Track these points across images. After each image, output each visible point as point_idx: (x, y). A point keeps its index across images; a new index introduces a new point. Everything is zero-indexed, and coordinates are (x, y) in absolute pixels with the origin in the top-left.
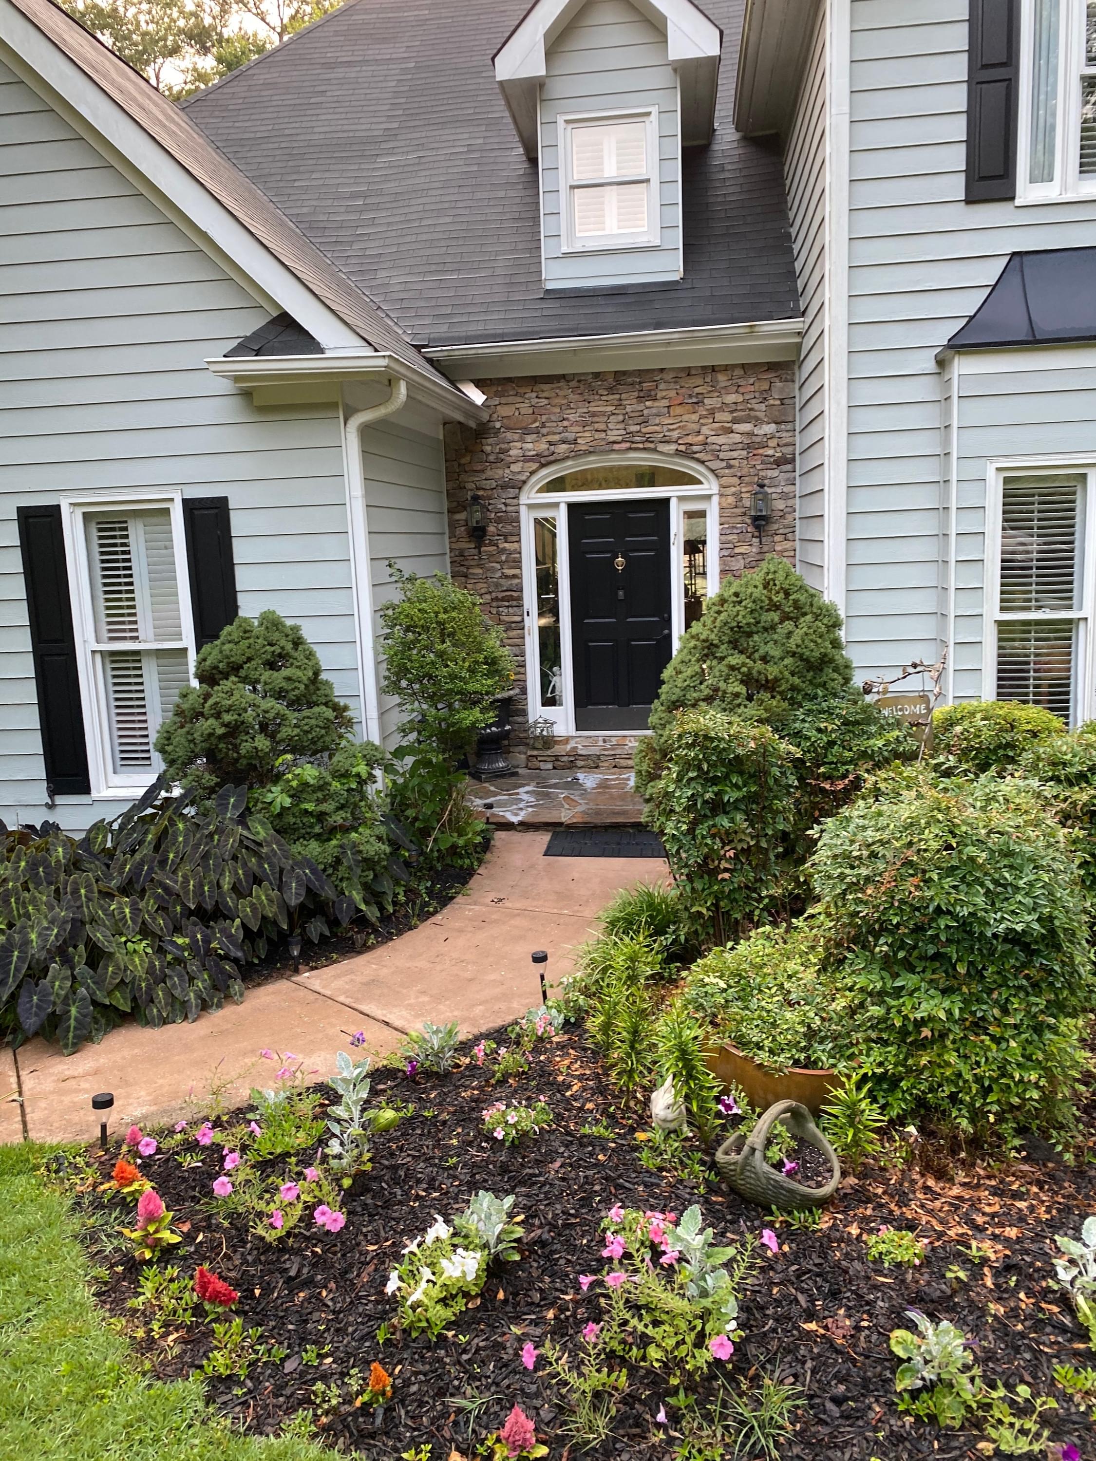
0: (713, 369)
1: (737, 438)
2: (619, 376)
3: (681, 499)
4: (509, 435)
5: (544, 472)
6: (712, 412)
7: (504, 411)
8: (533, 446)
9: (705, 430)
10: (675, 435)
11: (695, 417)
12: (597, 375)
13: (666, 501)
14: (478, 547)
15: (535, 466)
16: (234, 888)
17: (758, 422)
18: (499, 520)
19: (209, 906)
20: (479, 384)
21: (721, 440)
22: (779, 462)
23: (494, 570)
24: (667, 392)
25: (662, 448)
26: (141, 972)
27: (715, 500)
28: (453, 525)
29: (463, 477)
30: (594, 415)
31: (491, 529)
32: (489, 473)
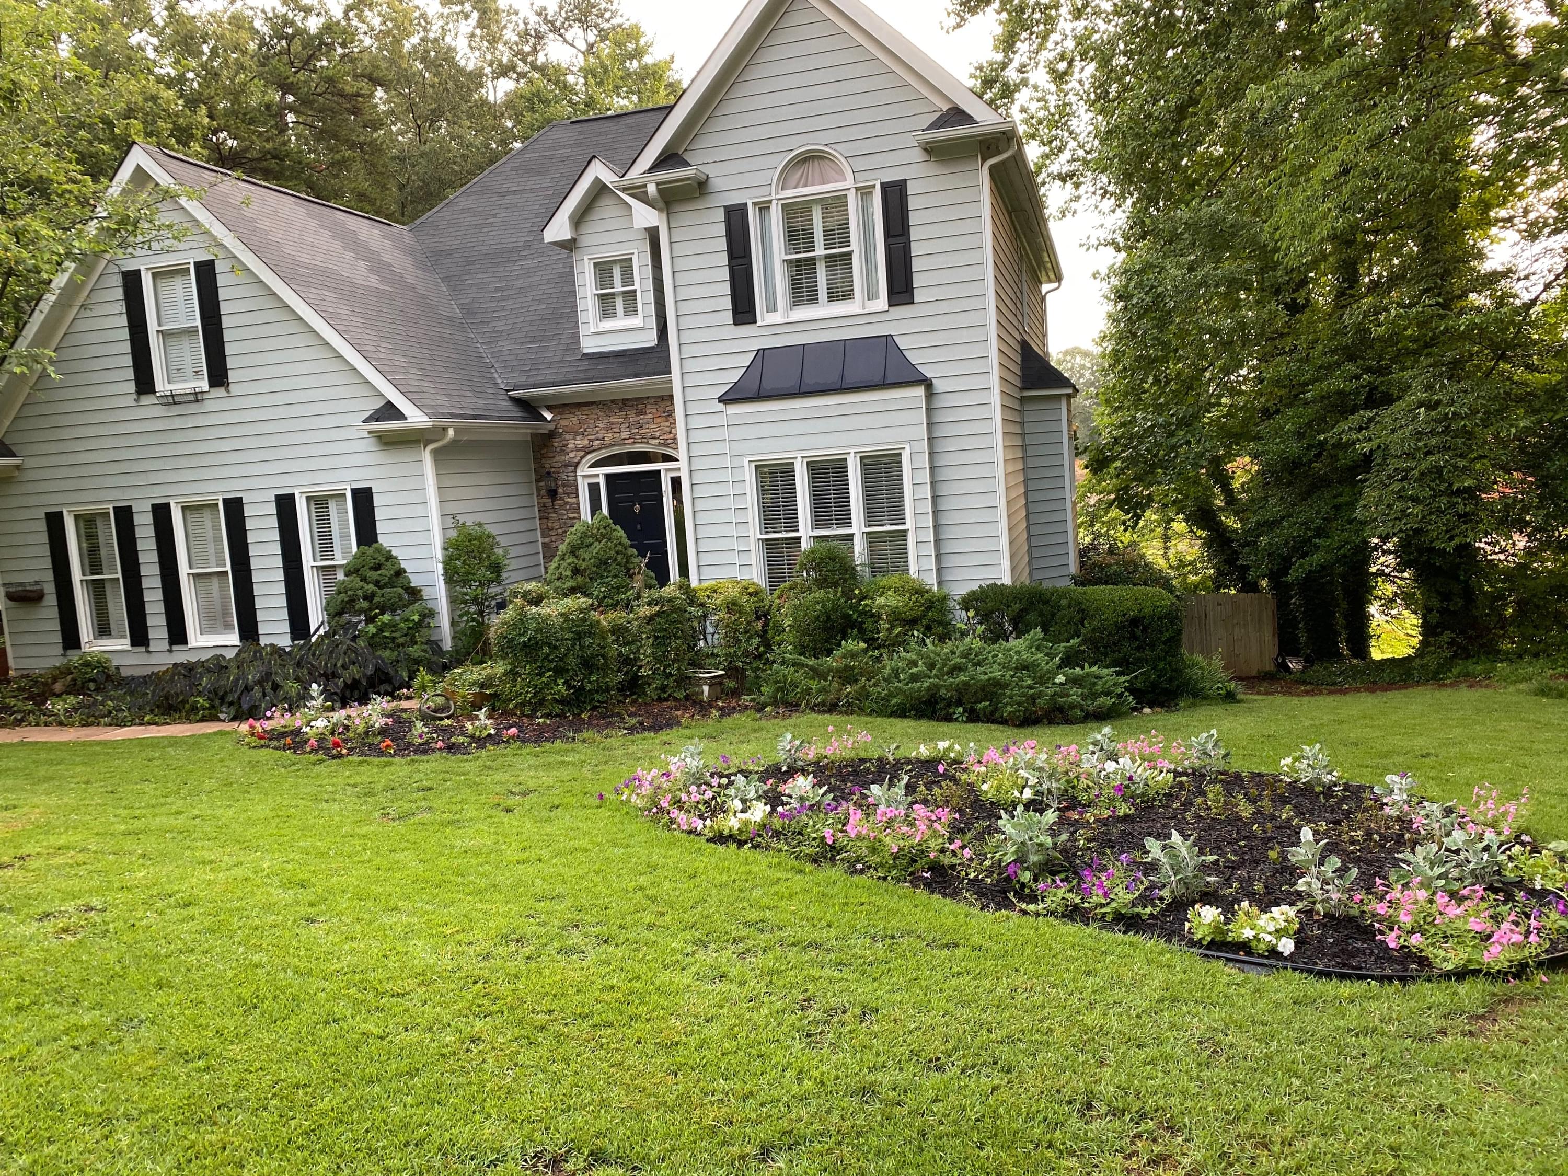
2: (625, 401)
3: (667, 470)
4: (567, 436)
5: (589, 456)
7: (564, 423)
8: (581, 442)
10: (657, 434)
11: (668, 424)
12: (613, 401)
13: (659, 472)
14: (553, 502)
15: (582, 453)
16: (343, 666)
18: (564, 485)
19: (329, 672)
20: (549, 408)
23: (563, 515)
25: (651, 441)
26: (294, 694)
28: (539, 490)
29: (543, 461)
30: (612, 424)
31: (560, 490)
32: (557, 458)
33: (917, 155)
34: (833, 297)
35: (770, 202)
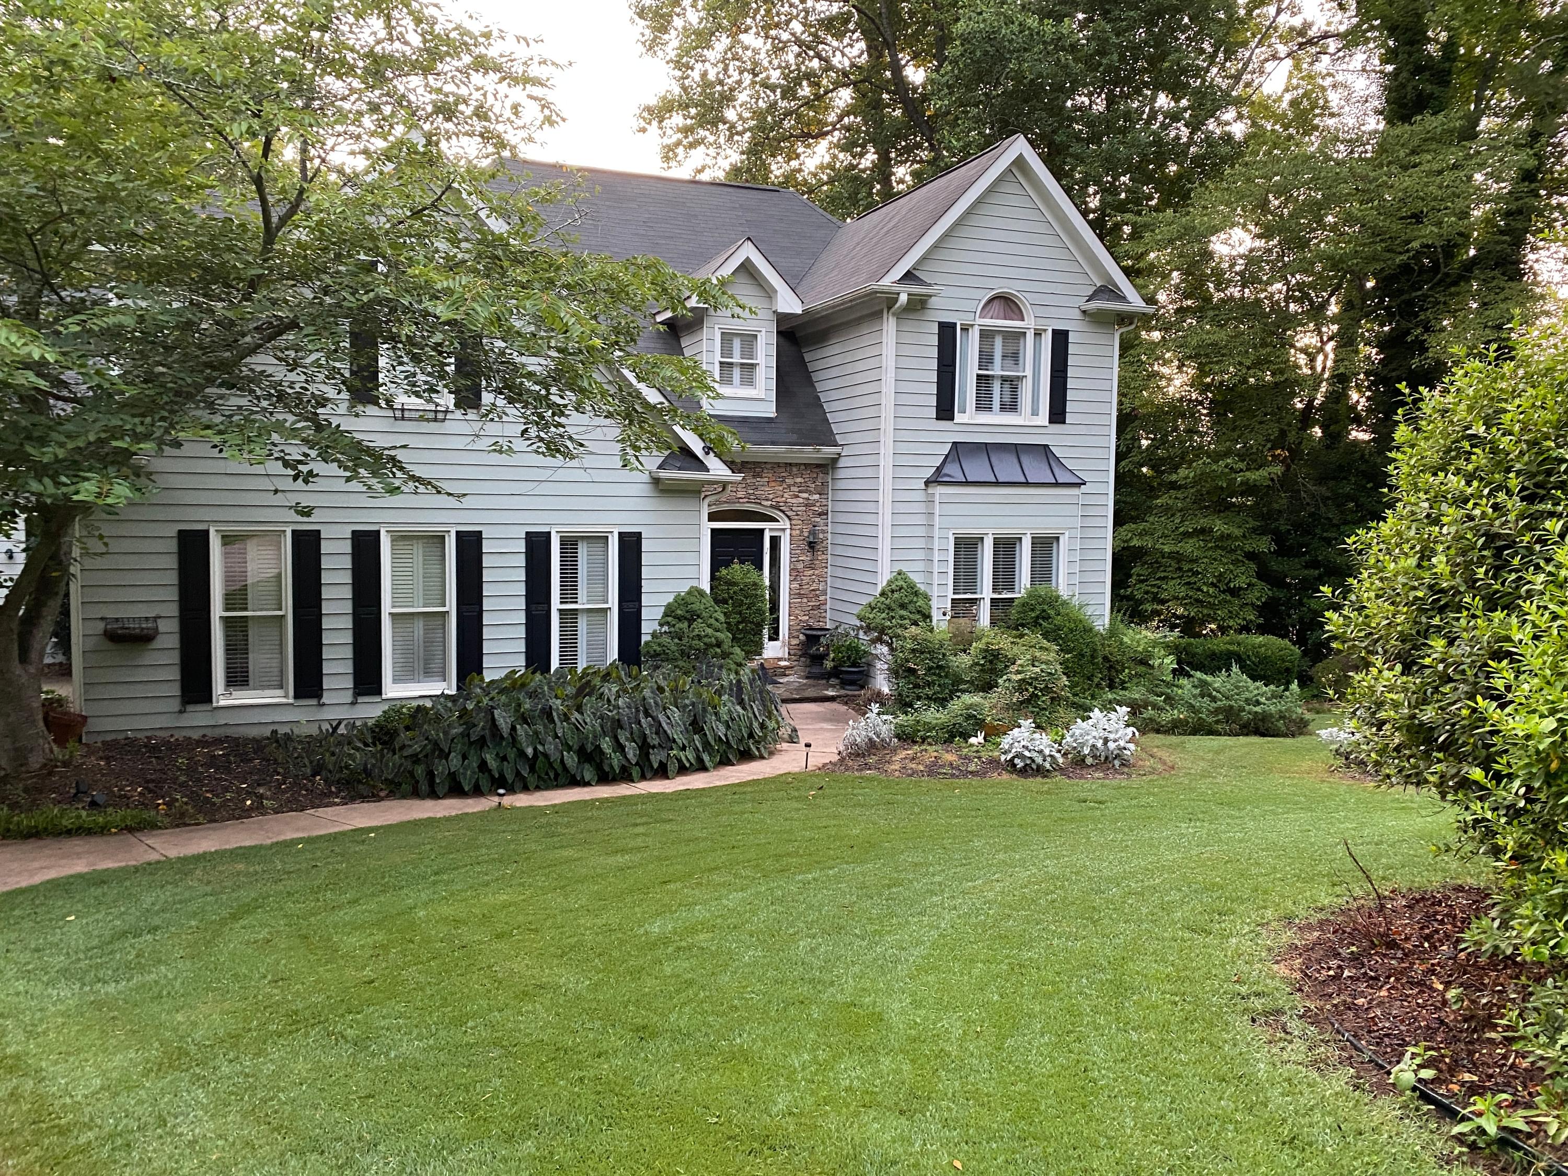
0: (790, 464)
1: (801, 500)
2: (745, 465)
3: (770, 530)
6: (789, 486)
9: (786, 495)
10: (770, 496)
11: (781, 488)
13: (762, 530)
17: (811, 493)
21: (794, 501)
22: (820, 514)
24: (768, 475)
25: (763, 503)
27: (788, 532)
33: (1077, 314)
34: (1004, 408)
35: (972, 326)
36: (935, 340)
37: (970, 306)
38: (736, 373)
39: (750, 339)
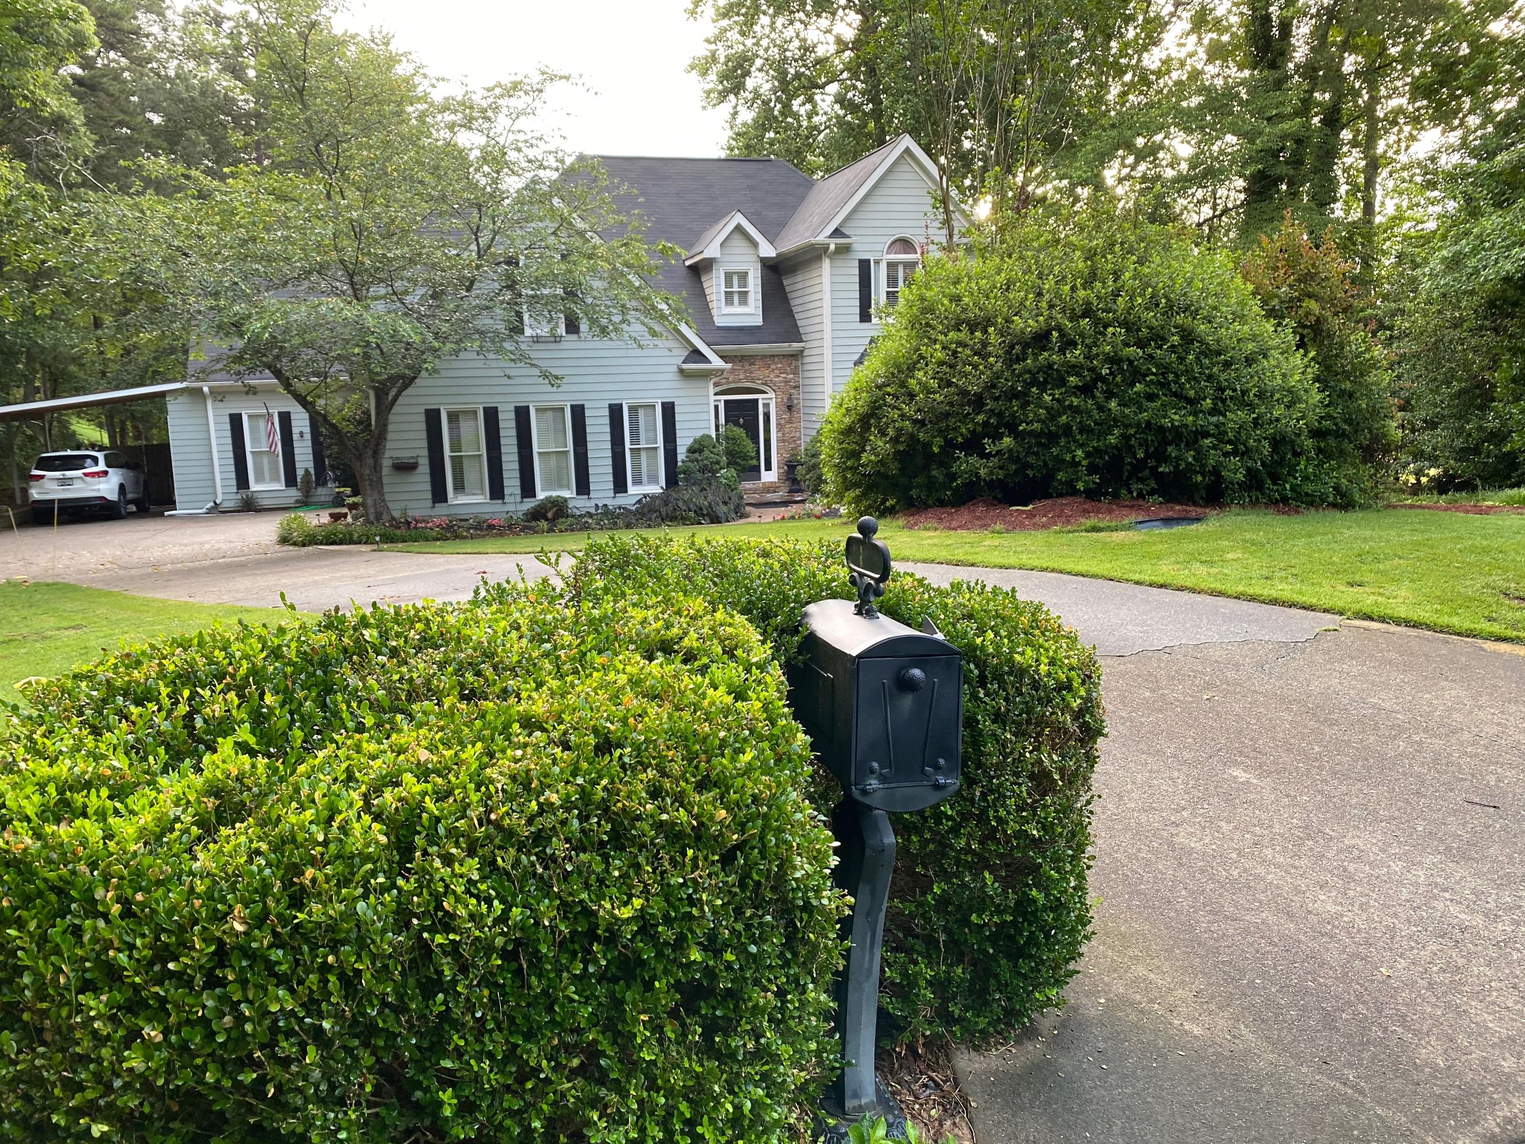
0: (773, 356)
1: (781, 379)
6: (773, 370)
9: (771, 376)
17: (787, 374)
21: (776, 379)
22: (794, 387)
27: (774, 399)
36: (857, 271)
37: (878, 247)
38: (736, 298)
39: (743, 276)
